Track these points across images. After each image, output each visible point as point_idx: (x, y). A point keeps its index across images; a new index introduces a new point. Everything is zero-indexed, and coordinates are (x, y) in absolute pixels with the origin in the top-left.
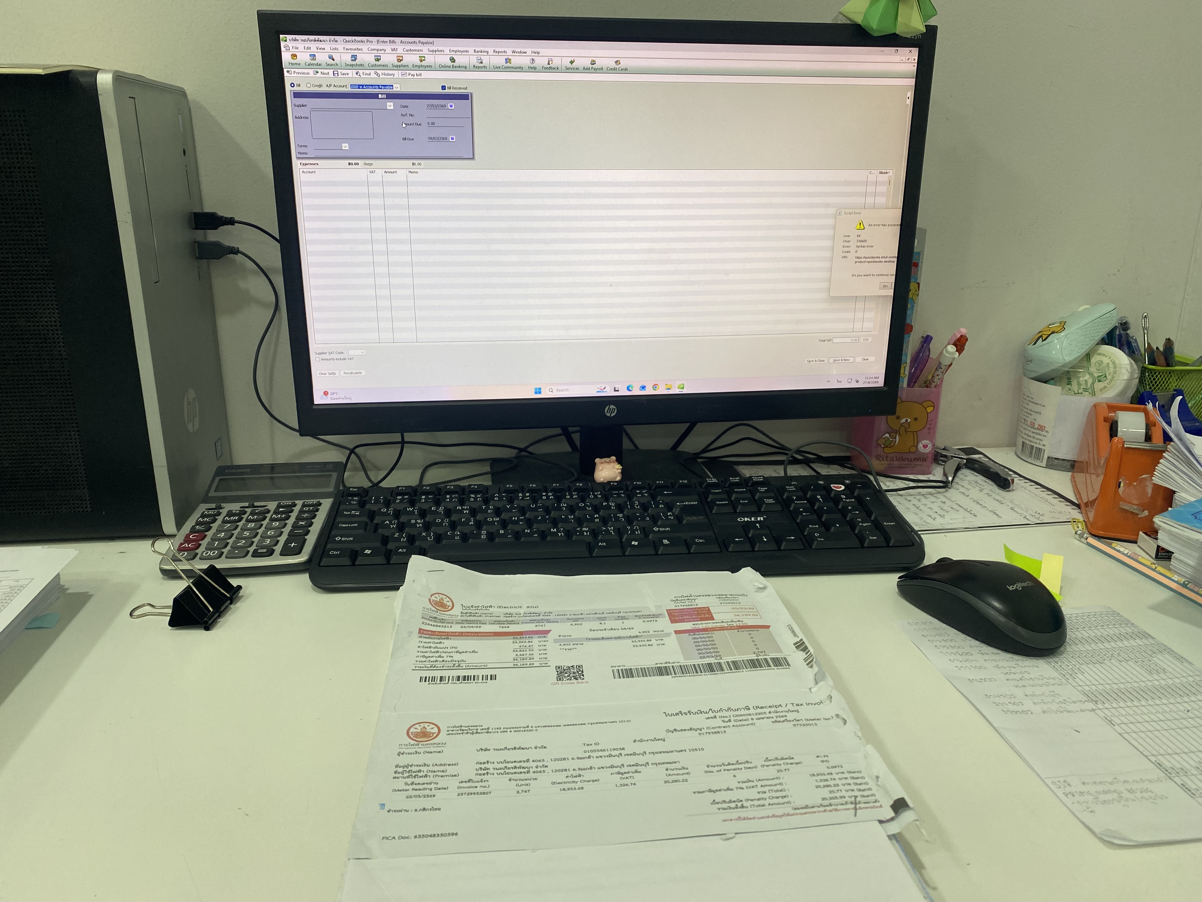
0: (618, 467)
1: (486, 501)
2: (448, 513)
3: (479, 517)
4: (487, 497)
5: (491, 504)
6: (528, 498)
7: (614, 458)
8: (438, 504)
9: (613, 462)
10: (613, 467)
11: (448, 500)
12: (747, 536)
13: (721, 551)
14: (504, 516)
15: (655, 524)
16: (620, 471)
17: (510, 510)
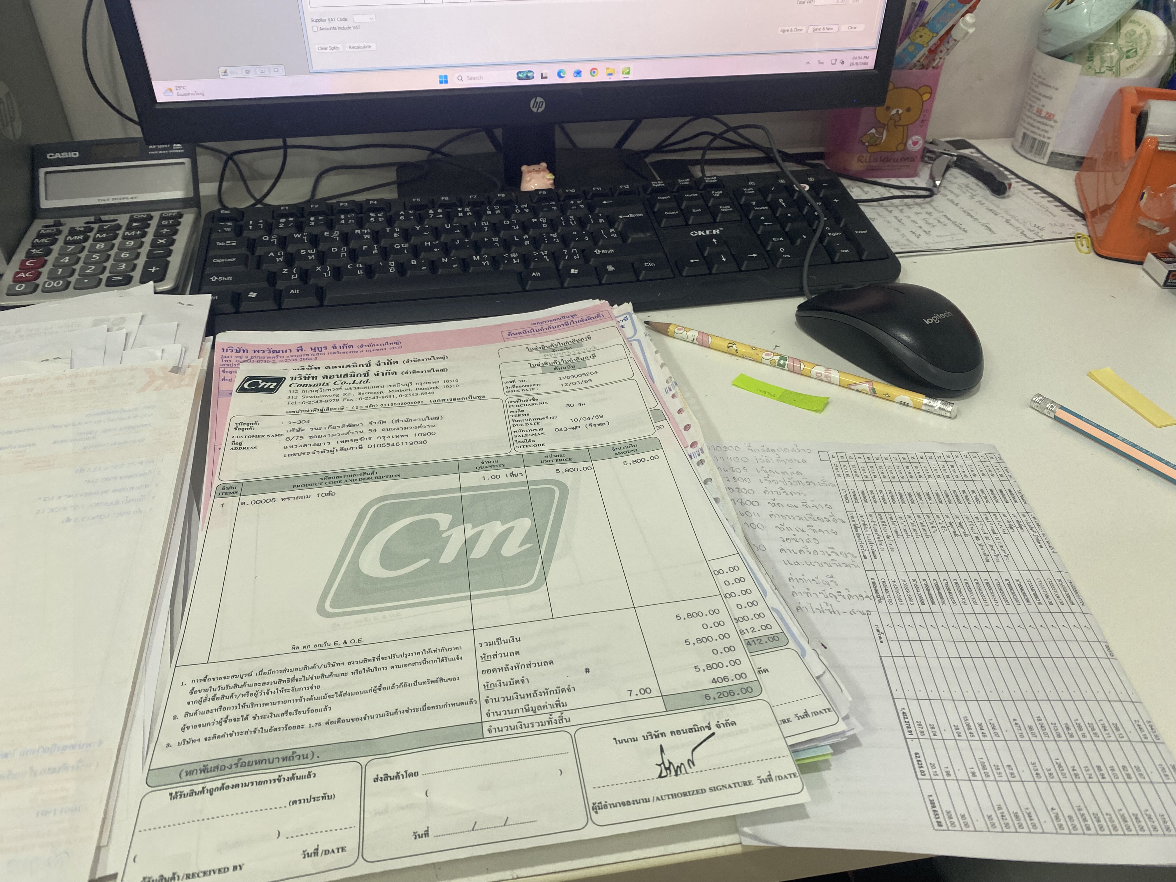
0: (550, 176)
1: (390, 221)
2: (345, 238)
3: (383, 243)
4: (391, 216)
5: (396, 225)
6: (441, 216)
7: (544, 165)
8: (331, 227)
9: (544, 170)
10: (544, 177)
11: (343, 222)
12: (703, 255)
13: (674, 277)
14: (414, 240)
15: (596, 245)
16: (552, 182)
17: (420, 233)
